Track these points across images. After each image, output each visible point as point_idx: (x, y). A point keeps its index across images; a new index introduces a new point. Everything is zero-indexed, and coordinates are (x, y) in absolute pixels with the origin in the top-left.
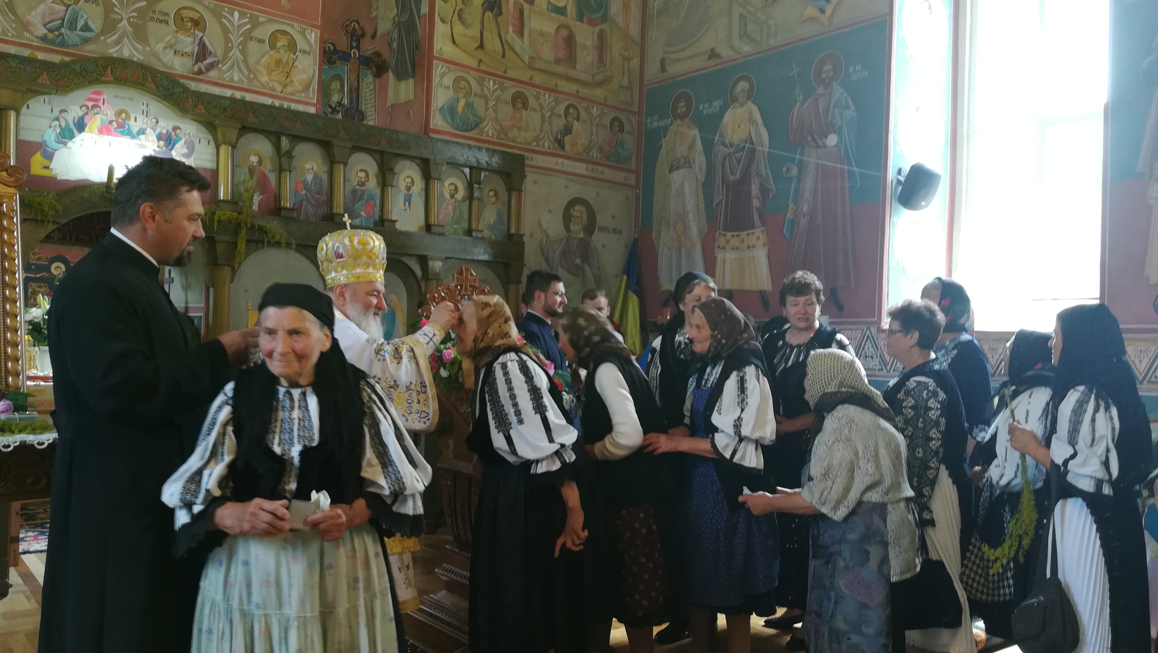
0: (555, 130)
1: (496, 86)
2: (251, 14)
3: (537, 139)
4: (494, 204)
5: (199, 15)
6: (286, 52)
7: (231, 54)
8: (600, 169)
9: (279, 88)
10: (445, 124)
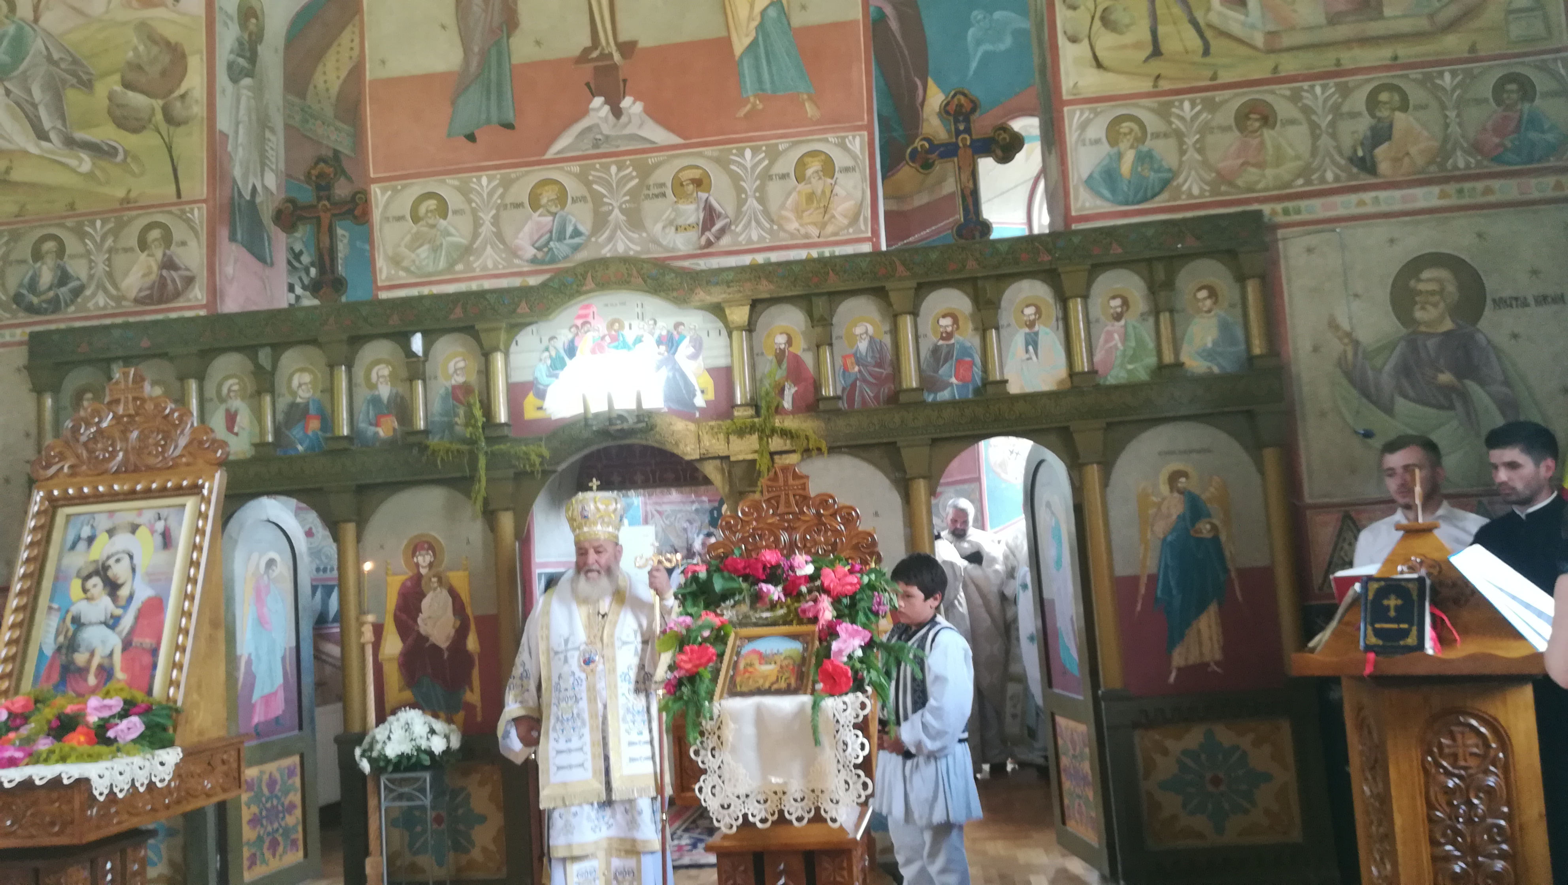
0: (1347, 142)
1: (1199, 108)
2: (767, 146)
3: (1305, 172)
4: (1209, 311)
5: (700, 171)
6: (820, 178)
7: (745, 208)
8: (1480, 185)
9: (814, 231)
10: (1099, 202)
